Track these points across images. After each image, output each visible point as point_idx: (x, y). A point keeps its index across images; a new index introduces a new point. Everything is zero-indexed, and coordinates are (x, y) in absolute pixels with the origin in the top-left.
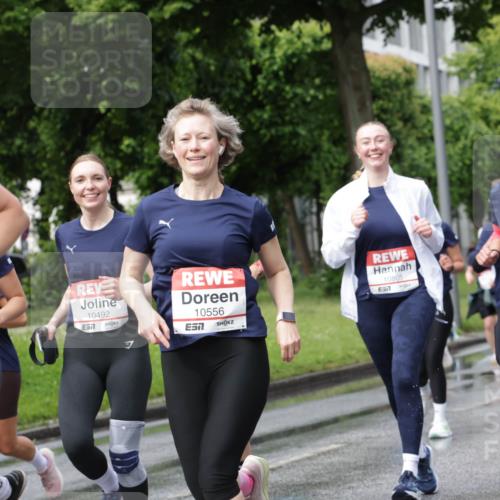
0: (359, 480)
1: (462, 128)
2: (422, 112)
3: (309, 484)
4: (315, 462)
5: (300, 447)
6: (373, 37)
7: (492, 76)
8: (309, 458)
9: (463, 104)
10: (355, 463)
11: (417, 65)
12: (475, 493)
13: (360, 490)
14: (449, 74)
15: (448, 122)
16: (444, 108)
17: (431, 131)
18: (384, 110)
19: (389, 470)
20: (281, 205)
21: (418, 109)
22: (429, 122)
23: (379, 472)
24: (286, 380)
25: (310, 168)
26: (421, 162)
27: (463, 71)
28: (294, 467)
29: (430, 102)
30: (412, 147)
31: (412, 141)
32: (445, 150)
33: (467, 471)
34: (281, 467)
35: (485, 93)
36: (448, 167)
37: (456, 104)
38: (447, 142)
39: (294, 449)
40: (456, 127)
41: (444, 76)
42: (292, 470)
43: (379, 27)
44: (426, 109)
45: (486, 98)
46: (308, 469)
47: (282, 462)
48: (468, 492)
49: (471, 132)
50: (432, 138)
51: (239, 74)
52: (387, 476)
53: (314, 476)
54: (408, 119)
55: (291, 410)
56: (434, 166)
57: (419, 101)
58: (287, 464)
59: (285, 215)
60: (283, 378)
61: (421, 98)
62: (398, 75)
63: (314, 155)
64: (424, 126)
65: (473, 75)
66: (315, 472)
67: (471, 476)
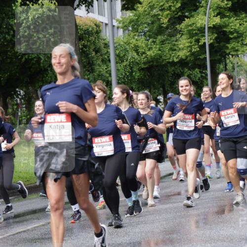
0: (68, 236)
1: (124, 55)
2: (104, 47)
3: (42, 239)
4: (46, 227)
5: (39, 219)
6: (80, 9)
7: (141, 29)
8: (43, 225)
9: (125, 43)
10: (67, 227)
11: (102, 23)
12: (128, 242)
13: (69, 241)
14: (118, 28)
15: (117, 52)
16: (115, 45)
17: (108, 57)
18: (85, 46)
19: (84, 231)
20: (32, 94)
21: (102, 46)
22: (107, 52)
23: (79, 232)
24: (32, 185)
25: (47, 75)
26: (104, 72)
27: (126, 26)
28: (35, 230)
29: (108, 42)
30: (99, 65)
31: (99, 62)
32: (116, 66)
33: (124, 231)
34: (28, 230)
35: (136, 37)
36: (117, 76)
37: (122, 43)
38: (117, 63)
39: (35, 221)
40: (122, 55)
41: (116, 28)
42: (34, 232)
43: (83, 4)
44: (106, 46)
45: (137, 40)
46: (43, 231)
47: (29, 227)
48: (124, 242)
49: (129, 58)
50: (109, 61)
51: (10, 27)
52: (84, 234)
53: (45, 234)
54: (97, 51)
55: (34, 200)
56: (110, 75)
57: (103, 41)
58: (32, 228)
59: (33, 100)
60: (31, 184)
61: (104, 40)
62: (93, 28)
63: (49, 69)
64: (106, 54)
65: (130, 29)
66: (46, 233)
67: (126, 233)
